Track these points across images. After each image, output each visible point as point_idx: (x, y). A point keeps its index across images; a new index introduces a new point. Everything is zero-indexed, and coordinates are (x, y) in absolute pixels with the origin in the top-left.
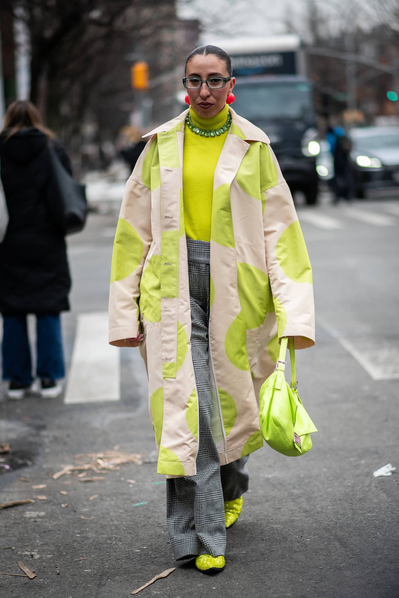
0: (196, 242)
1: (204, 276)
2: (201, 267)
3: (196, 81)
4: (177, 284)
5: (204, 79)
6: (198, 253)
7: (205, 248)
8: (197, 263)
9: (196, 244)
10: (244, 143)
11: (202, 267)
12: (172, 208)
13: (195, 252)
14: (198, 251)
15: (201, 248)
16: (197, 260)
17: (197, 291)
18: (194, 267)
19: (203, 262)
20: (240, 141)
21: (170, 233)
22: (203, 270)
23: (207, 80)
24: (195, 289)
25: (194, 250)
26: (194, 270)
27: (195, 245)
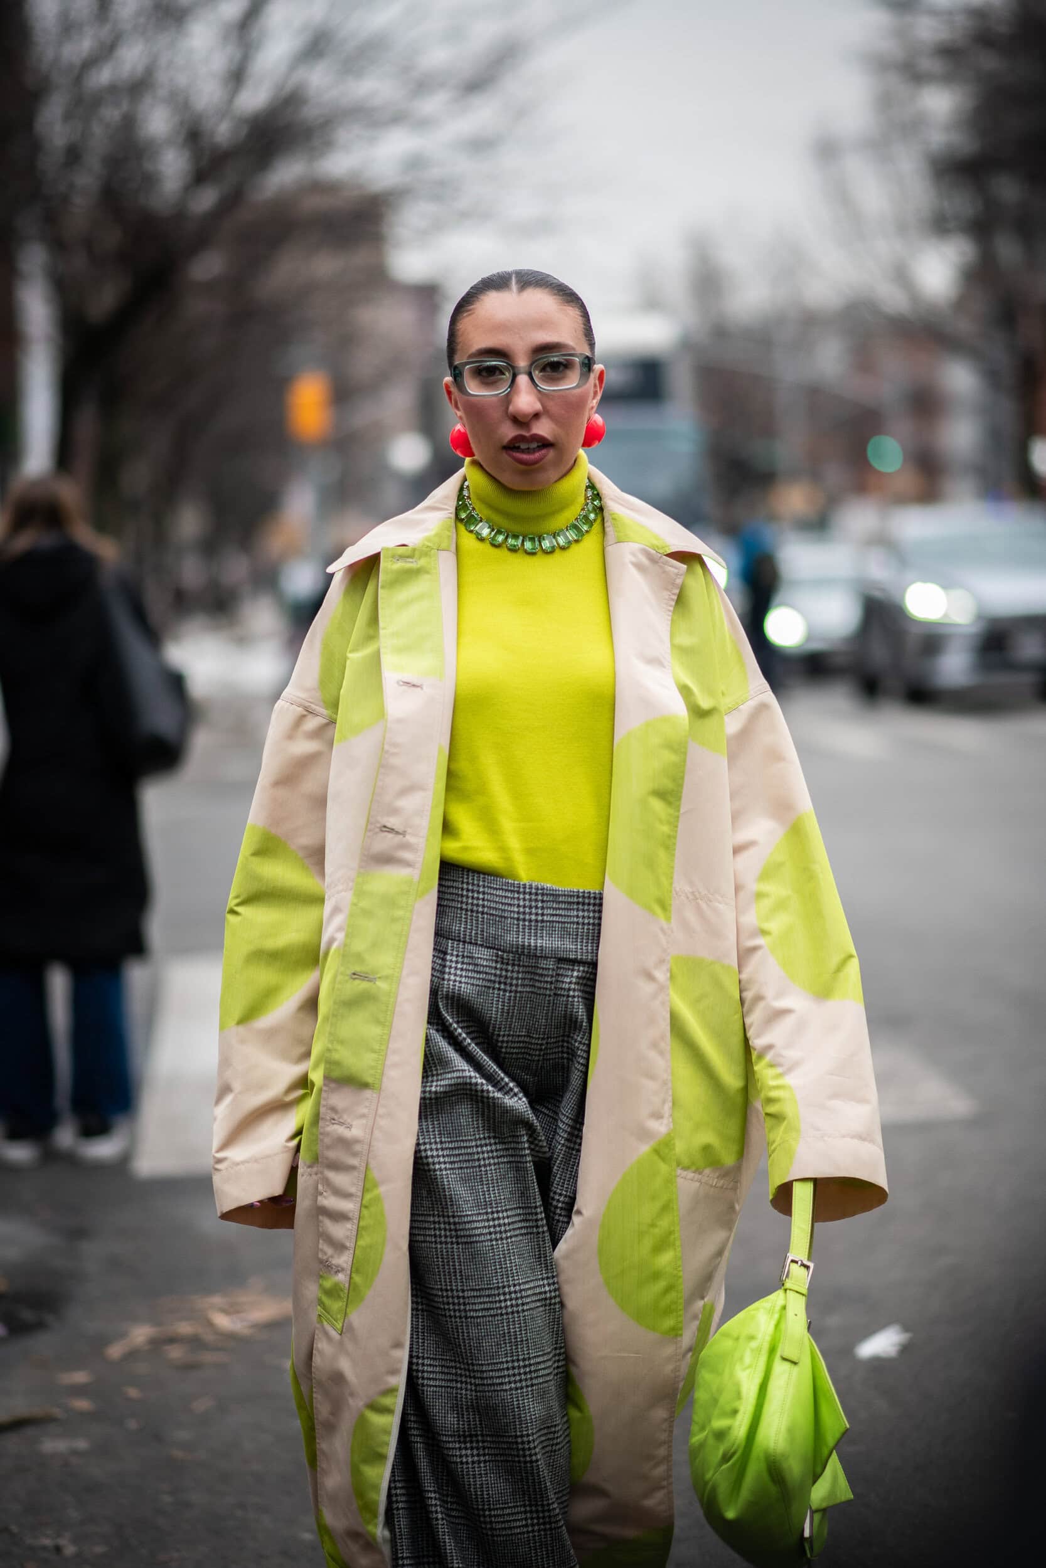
0: (528, 890)
1: (550, 996)
2: (543, 969)
3: (492, 370)
4: (383, 1047)
5: (522, 363)
6: (533, 924)
7: (556, 909)
8: (529, 956)
9: (527, 897)
10: (666, 563)
11: (546, 969)
12: (408, 803)
13: (524, 920)
14: (533, 917)
15: (543, 908)
16: (530, 946)
17: (523, 1042)
18: (516, 968)
19: (548, 953)
20: (653, 560)
21: (388, 879)
22: (549, 979)
23: (531, 365)
24: (519, 1036)
25: (518, 913)
26: (517, 979)
27: (524, 900)
